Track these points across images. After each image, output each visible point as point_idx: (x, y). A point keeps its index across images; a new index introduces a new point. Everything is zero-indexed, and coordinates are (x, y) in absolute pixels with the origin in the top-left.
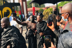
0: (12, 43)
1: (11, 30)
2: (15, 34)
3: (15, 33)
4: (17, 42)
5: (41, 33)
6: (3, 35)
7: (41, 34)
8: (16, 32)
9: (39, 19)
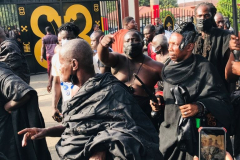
0: (116, 151)
1: (104, 92)
2: (121, 111)
3: (121, 106)
4: (137, 148)
5: (189, 106)
6: (67, 112)
7: (186, 110)
8: (124, 102)
9: (176, 47)
